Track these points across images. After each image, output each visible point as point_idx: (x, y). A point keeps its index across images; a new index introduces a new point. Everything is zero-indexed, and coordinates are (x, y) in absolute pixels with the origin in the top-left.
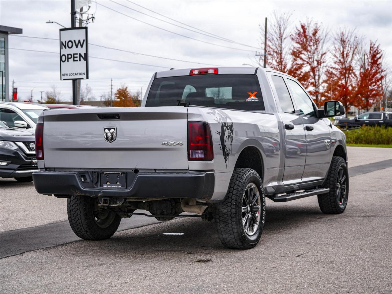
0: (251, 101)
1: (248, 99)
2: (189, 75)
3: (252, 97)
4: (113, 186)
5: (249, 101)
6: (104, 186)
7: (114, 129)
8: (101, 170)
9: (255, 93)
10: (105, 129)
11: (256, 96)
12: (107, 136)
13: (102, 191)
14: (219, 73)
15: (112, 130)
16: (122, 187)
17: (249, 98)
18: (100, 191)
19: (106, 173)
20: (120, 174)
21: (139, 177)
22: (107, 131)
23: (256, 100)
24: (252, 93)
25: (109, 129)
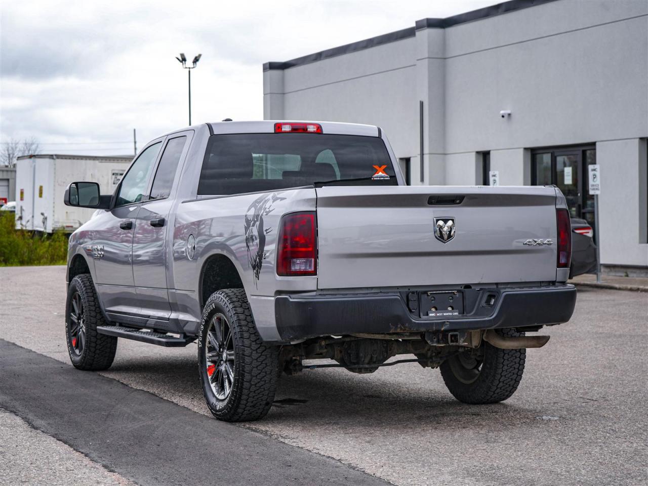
0: (378, 179)
1: (374, 176)
2: (273, 132)
3: (380, 173)
4: (444, 314)
5: (376, 179)
6: (430, 315)
7: (453, 220)
8: (409, 289)
9: (383, 167)
10: (437, 221)
11: (384, 171)
12: (441, 232)
13: (447, 322)
14: (324, 133)
15: (450, 223)
16: (459, 314)
17: (376, 175)
18: (445, 322)
20: (454, 293)
21: (507, 295)
22: (441, 223)
23: (386, 178)
24: (380, 167)
25: (446, 221)
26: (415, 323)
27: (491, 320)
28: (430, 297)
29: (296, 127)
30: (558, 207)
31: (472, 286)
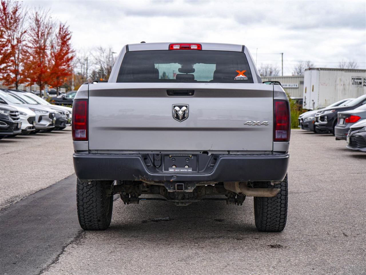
0: (239, 79)
1: (236, 77)
2: (168, 49)
3: (241, 76)
4: (181, 170)
5: (237, 79)
6: (170, 170)
7: (186, 107)
8: (160, 152)
9: (244, 71)
10: (174, 107)
11: (244, 74)
12: (177, 115)
13: (175, 176)
14: (203, 49)
15: (184, 108)
16: (193, 170)
17: (238, 77)
18: (173, 176)
19: (172, 156)
20: (189, 156)
21: (223, 159)
22: (177, 108)
23: (245, 79)
24: (241, 72)
25: (180, 107)
26: (150, 175)
27: (209, 176)
28: (171, 158)
29: (182, 46)
30: (275, 98)
31: (208, 152)
